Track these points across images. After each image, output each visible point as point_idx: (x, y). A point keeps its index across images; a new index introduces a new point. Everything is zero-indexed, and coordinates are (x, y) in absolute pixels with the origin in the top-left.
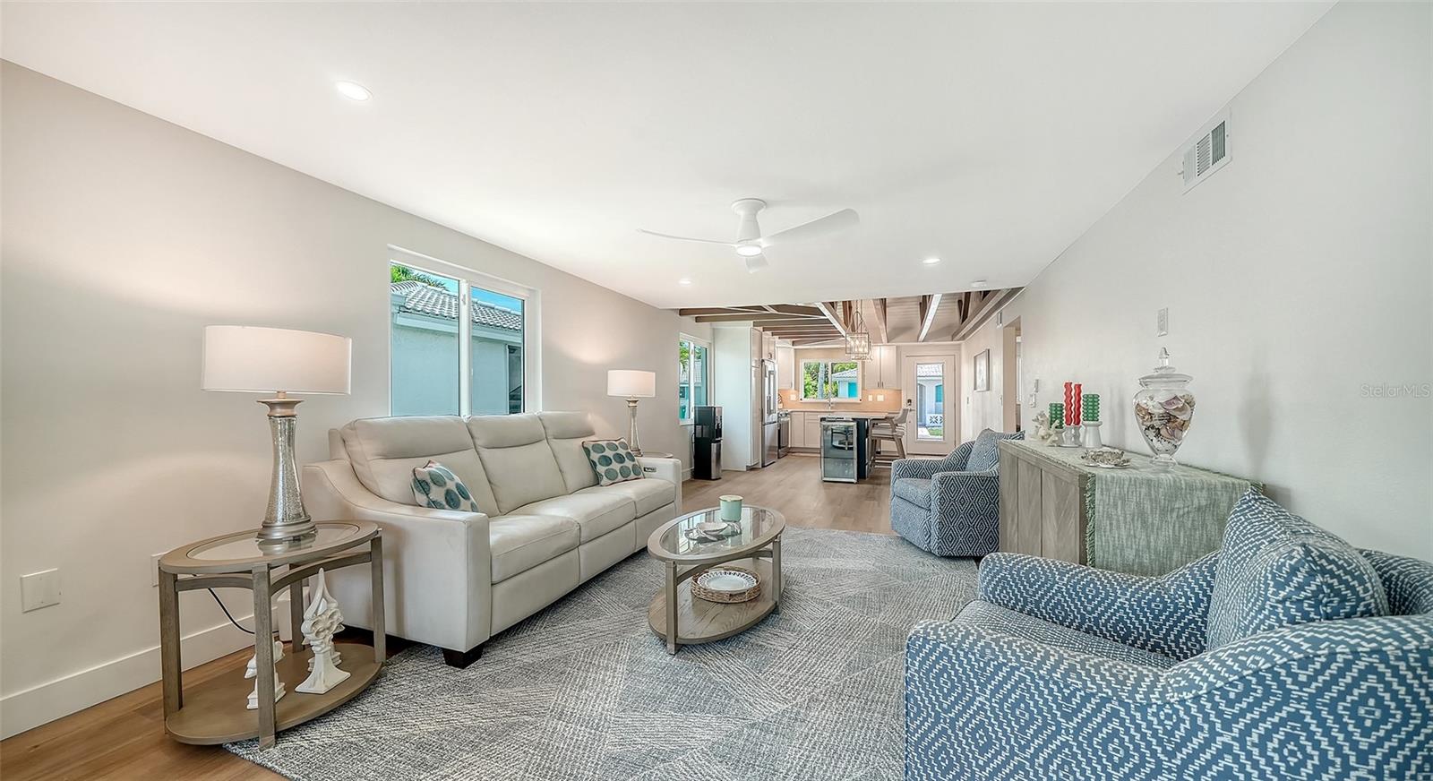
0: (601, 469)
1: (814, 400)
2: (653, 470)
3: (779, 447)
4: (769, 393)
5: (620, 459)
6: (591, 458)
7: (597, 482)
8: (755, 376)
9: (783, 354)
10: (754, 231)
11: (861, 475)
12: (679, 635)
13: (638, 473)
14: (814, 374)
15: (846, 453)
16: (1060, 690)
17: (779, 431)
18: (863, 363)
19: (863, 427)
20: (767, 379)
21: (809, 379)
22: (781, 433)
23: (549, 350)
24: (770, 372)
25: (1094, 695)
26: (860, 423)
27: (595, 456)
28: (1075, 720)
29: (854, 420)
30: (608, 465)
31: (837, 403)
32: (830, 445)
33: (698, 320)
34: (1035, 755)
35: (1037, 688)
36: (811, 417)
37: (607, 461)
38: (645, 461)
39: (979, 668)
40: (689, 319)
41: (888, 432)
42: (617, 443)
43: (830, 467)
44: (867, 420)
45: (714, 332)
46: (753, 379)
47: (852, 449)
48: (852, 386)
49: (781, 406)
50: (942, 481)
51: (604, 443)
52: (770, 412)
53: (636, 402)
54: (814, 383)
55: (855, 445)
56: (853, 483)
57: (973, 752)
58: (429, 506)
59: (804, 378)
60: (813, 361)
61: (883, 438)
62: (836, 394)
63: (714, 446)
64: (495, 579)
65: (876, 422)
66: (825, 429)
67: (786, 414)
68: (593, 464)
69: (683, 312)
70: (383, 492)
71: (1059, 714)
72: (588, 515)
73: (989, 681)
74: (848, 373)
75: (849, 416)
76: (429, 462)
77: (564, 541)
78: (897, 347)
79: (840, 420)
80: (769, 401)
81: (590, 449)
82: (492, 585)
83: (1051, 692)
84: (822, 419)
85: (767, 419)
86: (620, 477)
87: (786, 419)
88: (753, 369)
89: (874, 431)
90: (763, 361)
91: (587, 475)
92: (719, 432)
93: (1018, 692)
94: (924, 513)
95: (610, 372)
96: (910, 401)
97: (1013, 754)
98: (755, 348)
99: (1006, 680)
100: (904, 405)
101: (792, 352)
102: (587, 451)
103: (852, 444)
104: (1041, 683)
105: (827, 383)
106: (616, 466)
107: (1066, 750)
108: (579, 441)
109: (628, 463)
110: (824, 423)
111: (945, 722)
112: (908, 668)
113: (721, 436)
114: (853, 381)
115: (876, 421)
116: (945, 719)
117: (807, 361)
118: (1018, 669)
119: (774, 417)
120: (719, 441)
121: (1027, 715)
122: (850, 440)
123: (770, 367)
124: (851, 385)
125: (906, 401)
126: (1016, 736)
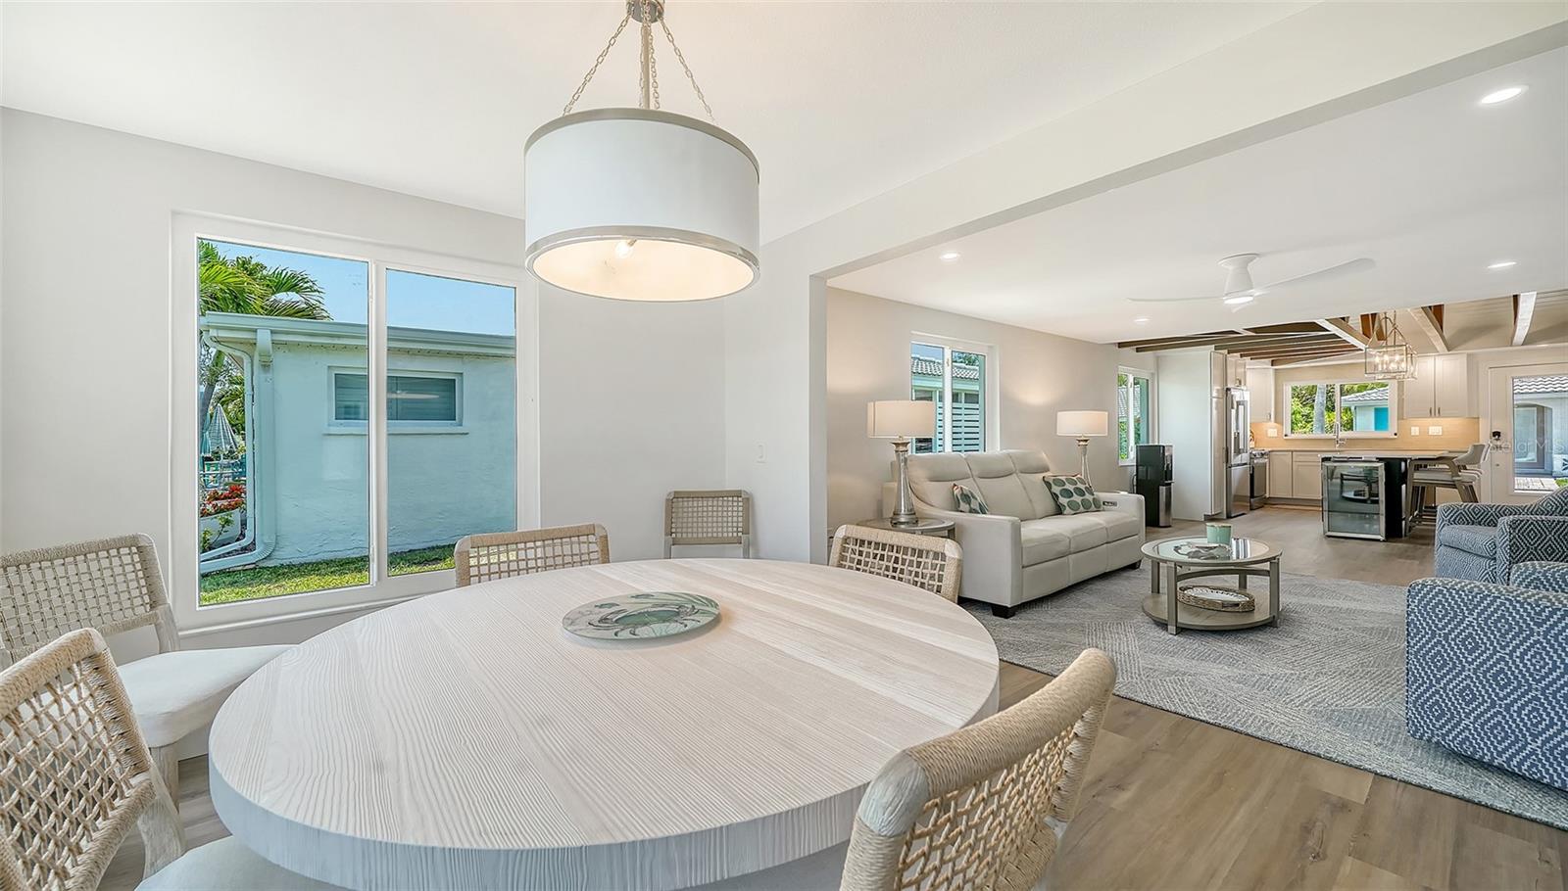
0: (1063, 501)
1: (1305, 436)
2: (1114, 504)
3: (1252, 496)
4: (1237, 428)
5: (1081, 493)
6: (1052, 490)
7: (1059, 511)
8: (1217, 408)
9: (1256, 380)
10: (1245, 282)
11: (1393, 532)
12: (1179, 620)
13: (1097, 506)
14: (1306, 397)
15: (1369, 507)
16: (1532, 608)
17: (1252, 476)
18: (1401, 384)
19: (1395, 471)
20: (1234, 411)
21: (1298, 407)
22: (1255, 476)
23: (1006, 399)
24: (1238, 403)
25: (1560, 610)
26: (1391, 465)
27: (1056, 489)
28: (1545, 626)
29: (1380, 460)
30: (1070, 497)
31: (1350, 440)
32: (1338, 496)
33: (1138, 350)
34: (1514, 650)
35: (1515, 608)
36: (1302, 458)
37: (1068, 494)
38: (1103, 496)
39: (1468, 600)
40: (1130, 351)
41: (1446, 477)
42: (1074, 478)
43: (1339, 520)
44: (1405, 460)
45: (1158, 360)
46: (1215, 412)
47: (1377, 502)
48: (1381, 414)
49: (1251, 444)
50: (1513, 525)
51: (1063, 478)
52: (1238, 452)
53: (1086, 441)
54: (1306, 410)
55: (1382, 497)
56: (1378, 540)
57: (1463, 654)
58: (970, 512)
59: (1290, 404)
60: (1303, 383)
61: (1439, 485)
62: (1349, 425)
63: (1163, 489)
64: (1025, 564)
65: (1423, 463)
66: (1331, 475)
67: (1263, 455)
68: (1055, 496)
69: (1121, 345)
70: (933, 502)
71: (1532, 623)
72: (1074, 532)
73: (1476, 607)
74: (1374, 395)
75: (1373, 455)
76: (955, 485)
77: (1061, 548)
78: (1469, 355)
79: (1358, 460)
80: (1237, 439)
81: (1051, 482)
82: (1023, 567)
83: (1525, 610)
84: (1325, 460)
85: (1235, 460)
86: (1082, 508)
87: (1261, 461)
88: (1214, 400)
89: (1417, 475)
90: (1228, 389)
91: (1050, 505)
92: (1168, 474)
93: (1500, 612)
94: (1484, 562)
95: (1059, 414)
96: (1497, 434)
97: (1495, 651)
98: (1217, 372)
99: (1489, 606)
100: (1485, 438)
101: (1271, 372)
102: (1048, 485)
103: (1377, 496)
104: (1518, 605)
105: (1331, 409)
106: (1077, 498)
107: (1538, 646)
108: (1041, 476)
109: (1088, 496)
110: (1327, 464)
111: (1440, 636)
112: (1409, 605)
113: (1171, 479)
114: (1380, 405)
115: (1421, 464)
116: (1440, 635)
117: (1295, 384)
118: (1500, 598)
119: (1244, 457)
120: (1170, 484)
121: (1507, 626)
122: (1374, 491)
123: (1237, 395)
124: (1378, 411)
125: (1489, 433)
126: (1498, 640)
